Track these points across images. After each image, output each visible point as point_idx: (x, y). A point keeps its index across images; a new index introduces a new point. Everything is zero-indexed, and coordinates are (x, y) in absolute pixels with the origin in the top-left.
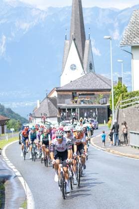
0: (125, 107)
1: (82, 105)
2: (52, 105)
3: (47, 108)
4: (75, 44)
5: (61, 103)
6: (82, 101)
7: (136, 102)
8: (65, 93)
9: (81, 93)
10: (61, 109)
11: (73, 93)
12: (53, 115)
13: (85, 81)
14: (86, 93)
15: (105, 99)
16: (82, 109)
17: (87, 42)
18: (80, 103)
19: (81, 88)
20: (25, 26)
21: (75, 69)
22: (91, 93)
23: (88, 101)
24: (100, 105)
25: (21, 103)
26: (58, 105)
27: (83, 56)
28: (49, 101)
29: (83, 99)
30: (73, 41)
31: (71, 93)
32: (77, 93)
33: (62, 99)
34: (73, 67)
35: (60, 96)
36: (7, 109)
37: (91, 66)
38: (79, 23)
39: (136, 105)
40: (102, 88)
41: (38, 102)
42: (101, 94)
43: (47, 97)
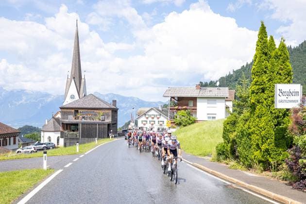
1: (83, 120)
3: (53, 125)
4: (75, 81)
5: (65, 119)
6: (83, 117)
8: (69, 110)
9: (82, 111)
10: (64, 124)
11: (75, 110)
12: (57, 130)
14: (87, 110)
15: (103, 117)
16: (84, 124)
17: (82, 81)
18: (81, 120)
19: (82, 107)
20: (49, 100)
21: (74, 98)
22: (91, 110)
23: (90, 117)
24: (100, 121)
26: (62, 120)
27: (80, 88)
28: (54, 120)
30: (73, 80)
31: (73, 111)
32: (79, 111)
34: (72, 97)
35: (64, 113)
38: (77, 67)
41: (47, 121)
42: (101, 112)
43: (53, 117)
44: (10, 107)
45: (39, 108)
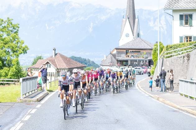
0: (169, 57)
1: (132, 58)
2: (114, 58)
4: (129, 21)
5: (119, 57)
6: (132, 56)
7: (178, 53)
8: (122, 50)
9: (131, 51)
10: (118, 61)
11: (126, 51)
13: (134, 43)
14: (135, 51)
15: (147, 55)
16: (132, 61)
17: (136, 20)
18: (131, 57)
19: (132, 48)
21: (128, 36)
22: (138, 51)
23: (136, 56)
24: (144, 59)
25: (100, 59)
26: (117, 58)
28: (112, 56)
29: (133, 55)
30: (128, 19)
31: (125, 51)
32: (129, 51)
33: (119, 55)
34: (127, 35)
35: (118, 53)
36: (92, 62)
37: (138, 35)
38: (131, 8)
39: (179, 55)
40: (145, 48)
42: (145, 52)
43: (111, 53)
44: (48, 28)
45: (91, 30)
